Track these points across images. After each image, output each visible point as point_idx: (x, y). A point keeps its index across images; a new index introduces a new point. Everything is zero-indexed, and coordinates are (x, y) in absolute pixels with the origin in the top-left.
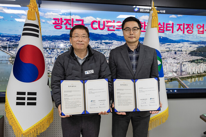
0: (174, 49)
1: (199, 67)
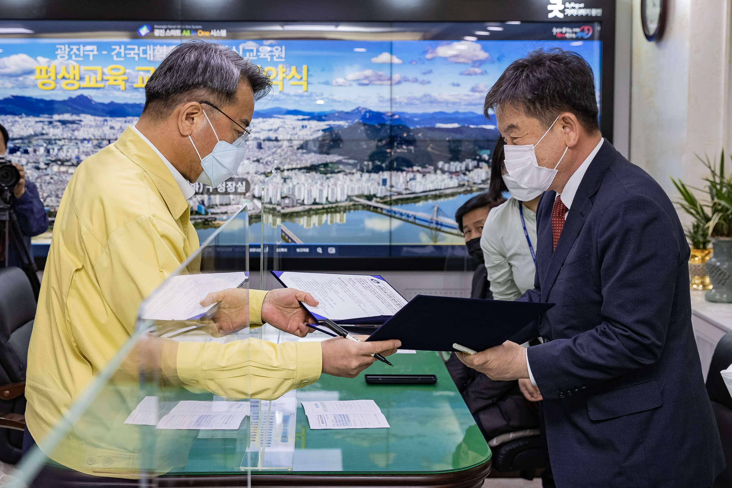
1: (330, 184)
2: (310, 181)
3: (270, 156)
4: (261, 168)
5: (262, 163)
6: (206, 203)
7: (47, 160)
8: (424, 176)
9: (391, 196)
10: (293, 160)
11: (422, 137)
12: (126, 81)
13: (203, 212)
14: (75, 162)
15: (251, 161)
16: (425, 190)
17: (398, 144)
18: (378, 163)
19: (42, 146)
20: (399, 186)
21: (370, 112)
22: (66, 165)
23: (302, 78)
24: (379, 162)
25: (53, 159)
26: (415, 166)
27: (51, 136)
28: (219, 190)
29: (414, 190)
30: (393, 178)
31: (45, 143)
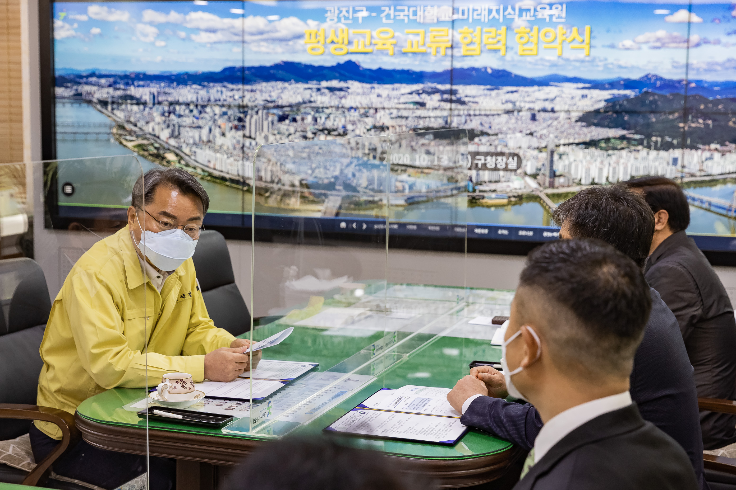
0: (527, 106)
1: (612, 162)
2: (588, 158)
3: (544, 128)
4: (535, 142)
5: (536, 136)
6: (474, 179)
7: (315, 129)
8: (723, 155)
9: (682, 178)
10: (570, 134)
11: (723, 110)
12: (395, 45)
13: (471, 189)
14: (341, 131)
15: (524, 134)
16: (724, 171)
17: (693, 117)
18: (668, 139)
19: (310, 114)
20: (692, 167)
21: (661, 79)
22: (333, 135)
23: (583, 41)
24: (670, 137)
25: (321, 128)
26: (713, 143)
27: (318, 104)
28: (488, 166)
29: (709, 172)
30: (686, 157)
31: (313, 110)
